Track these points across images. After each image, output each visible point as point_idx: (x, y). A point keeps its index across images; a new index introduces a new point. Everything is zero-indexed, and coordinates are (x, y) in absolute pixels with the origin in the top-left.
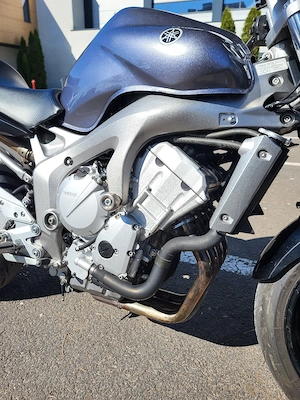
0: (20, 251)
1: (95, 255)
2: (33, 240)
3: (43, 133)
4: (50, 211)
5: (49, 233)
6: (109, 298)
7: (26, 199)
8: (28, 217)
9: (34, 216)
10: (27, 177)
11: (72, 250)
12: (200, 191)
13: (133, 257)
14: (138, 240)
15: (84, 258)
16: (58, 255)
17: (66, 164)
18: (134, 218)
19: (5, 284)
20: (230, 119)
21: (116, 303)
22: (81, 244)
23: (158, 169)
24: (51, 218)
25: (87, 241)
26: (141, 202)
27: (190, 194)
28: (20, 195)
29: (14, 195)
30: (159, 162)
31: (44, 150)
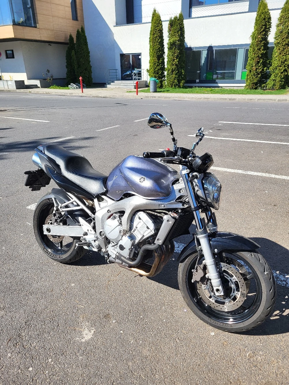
0: (89, 245)
1: (118, 249)
2: (95, 241)
3: (99, 198)
4: (101, 230)
5: (101, 239)
6: (124, 265)
7: (92, 224)
8: (93, 232)
9: (95, 231)
10: (93, 216)
11: (110, 246)
12: (152, 230)
13: (131, 251)
14: (133, 245)
15: (114, 249)
16: (104, 247)
17: (108, 212)
18: (132, 237)
19: (81, 257)
20: (163, 205)
21: (127, 268)
22: (113, 244)
23: (140, 221)
24: (102, 233)
25: (116, 243)
26: (134, 231)
27: (149, 230)
28: (89, 222)
29: (86, 221)
30: (140, 218)
31: (99, 205)
